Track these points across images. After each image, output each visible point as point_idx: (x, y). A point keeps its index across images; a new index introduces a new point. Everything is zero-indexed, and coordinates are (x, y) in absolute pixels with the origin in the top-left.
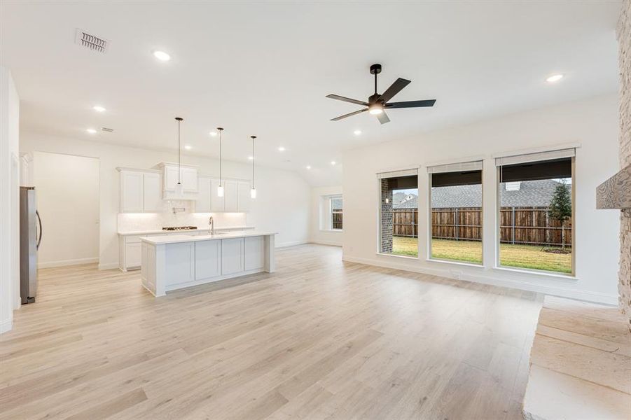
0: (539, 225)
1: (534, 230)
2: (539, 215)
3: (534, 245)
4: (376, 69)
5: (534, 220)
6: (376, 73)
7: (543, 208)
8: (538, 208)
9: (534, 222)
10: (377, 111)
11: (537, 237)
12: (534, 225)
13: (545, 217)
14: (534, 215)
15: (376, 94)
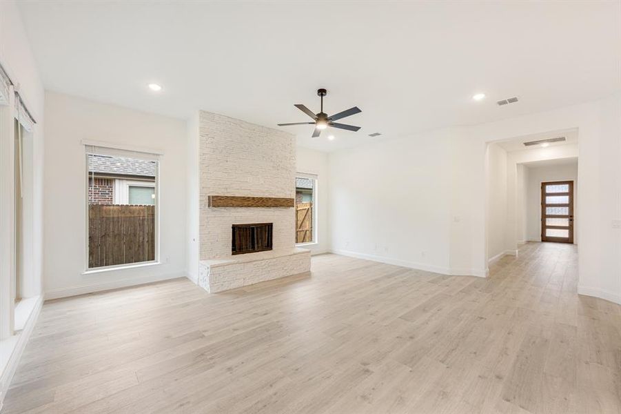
4: (322, 92)
6: (322, 95)
10: (322, 126)
15: (322, 113)
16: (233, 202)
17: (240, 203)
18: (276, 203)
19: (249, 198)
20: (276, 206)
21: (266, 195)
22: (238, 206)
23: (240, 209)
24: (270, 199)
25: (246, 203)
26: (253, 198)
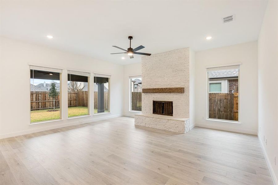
0: (36, 100)
1: (34, 103)
2: (36, 96)
3: (34, 110)
5: (34, 98)
6: (130, 39)
7: (38, 92)
8: (36, 92)
9: (34, 99)
10: (130, 54)
11: (35, 106)
12: (34, 100)
13: (39, 96)
14: (34, 96)
15: (130, 48)
16: (150, 91)
17: (152, 91)
18: (170, 90)
19: (156, 89)
20: (170, 92)
21: (169, 87)
22: (151, 93)
23: (156, 94)
24: (166, 88)
25: (155, 91)
26: (158, 89)
